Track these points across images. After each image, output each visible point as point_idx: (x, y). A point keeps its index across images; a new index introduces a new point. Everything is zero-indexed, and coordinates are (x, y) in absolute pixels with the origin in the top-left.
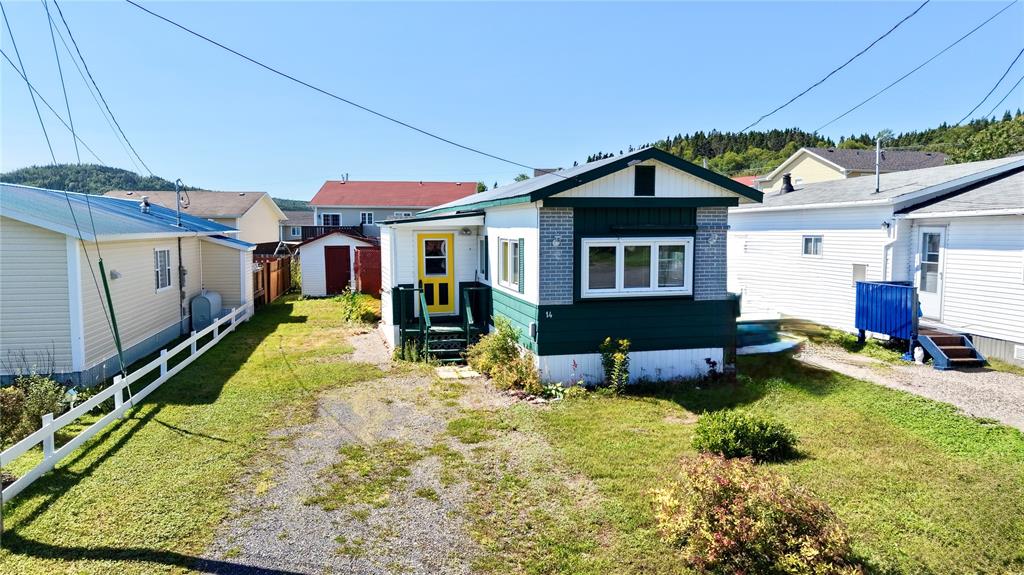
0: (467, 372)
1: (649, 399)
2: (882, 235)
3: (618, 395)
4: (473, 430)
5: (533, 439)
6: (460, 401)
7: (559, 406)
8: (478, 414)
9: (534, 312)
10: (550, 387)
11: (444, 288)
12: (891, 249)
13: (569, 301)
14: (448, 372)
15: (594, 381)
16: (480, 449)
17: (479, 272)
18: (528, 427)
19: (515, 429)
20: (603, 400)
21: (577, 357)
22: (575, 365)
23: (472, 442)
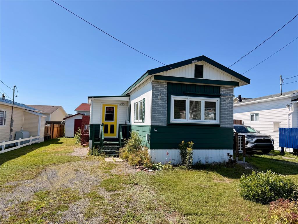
0: (118, 160)
1: (204, 171)
2: (287, 110)
3: (188, 169)
4: (114, 184)
5: (146, 190)
6: (112, 171)
7: (160, 173)
8: (119, 176)
9: (149, 129)
10: (155, 164)
11: (112, 127)
12: (291, 115)
13: (165, 124)
14: (110, 160)
15: (176, 162)
16: (115, 194)
17: (127, 120)
18: (144, 183)
19: (137, 184)
20: (181, 171)
21: (169, 151)
22: (167, 154)
23: (112, 191)
